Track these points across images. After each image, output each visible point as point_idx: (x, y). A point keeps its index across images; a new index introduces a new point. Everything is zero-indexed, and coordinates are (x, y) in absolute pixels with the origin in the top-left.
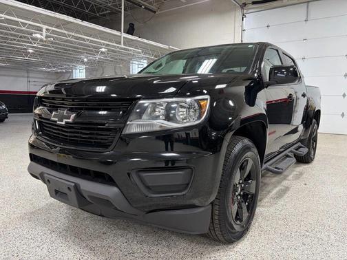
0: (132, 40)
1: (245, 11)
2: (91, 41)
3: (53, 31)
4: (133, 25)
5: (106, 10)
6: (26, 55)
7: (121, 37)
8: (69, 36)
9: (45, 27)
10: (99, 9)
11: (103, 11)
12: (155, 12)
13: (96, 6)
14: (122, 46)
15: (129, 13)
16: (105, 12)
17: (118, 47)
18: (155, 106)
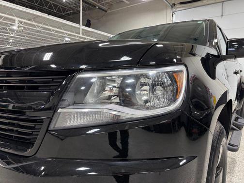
0: (89, 31)
1: (174, 10)
2: (57, 32)
3: (25, 22)
4: (90, 21)
5: (70, 10)
6: (8, 44)
7: (79, 28)
8: (38, 27)
9: (17, 19)
10: (64, 10)
11: (67, 11)
12: (106, 11)
13: (62, 7)
14: (81, 35)
15: (87, 12)
16: (69, 12)
17: (78, 36)
18: (104, 82)
